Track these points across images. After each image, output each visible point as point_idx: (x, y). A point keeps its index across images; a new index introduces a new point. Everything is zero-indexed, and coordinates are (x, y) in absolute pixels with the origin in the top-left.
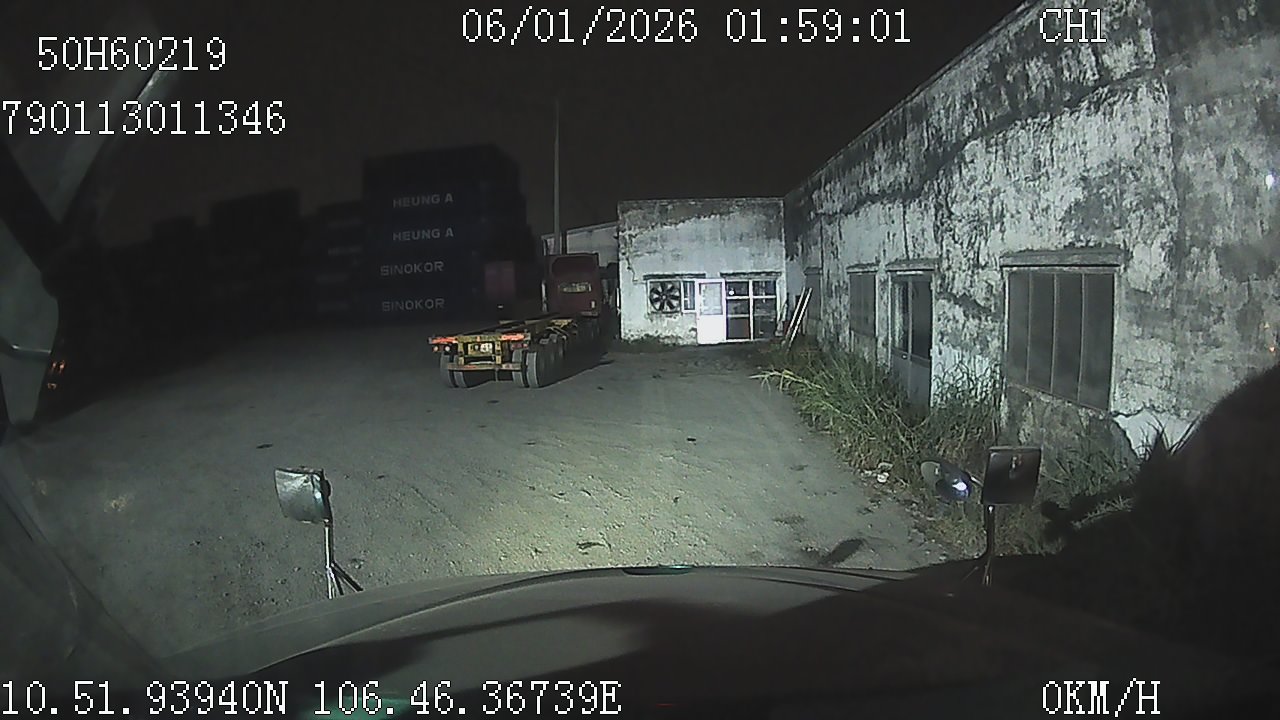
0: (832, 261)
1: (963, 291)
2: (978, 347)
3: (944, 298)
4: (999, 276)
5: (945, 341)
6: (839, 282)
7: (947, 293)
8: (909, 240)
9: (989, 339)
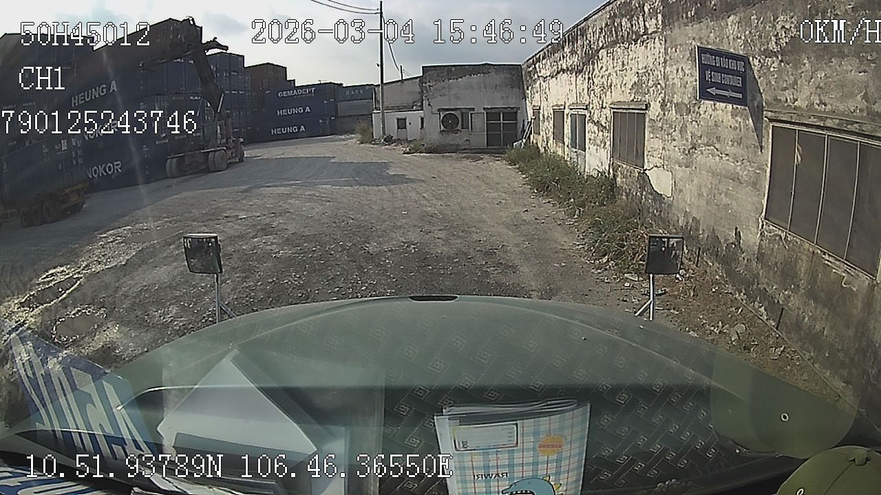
0: (545, 102)
1: (597, 119)
2: (602, 145)
3: (591, 123)
4: (610, 113)
5: (591, 142)
6: (548, 114)
7: (591, 120)
8: (578, 94)
9: (606, 141)
